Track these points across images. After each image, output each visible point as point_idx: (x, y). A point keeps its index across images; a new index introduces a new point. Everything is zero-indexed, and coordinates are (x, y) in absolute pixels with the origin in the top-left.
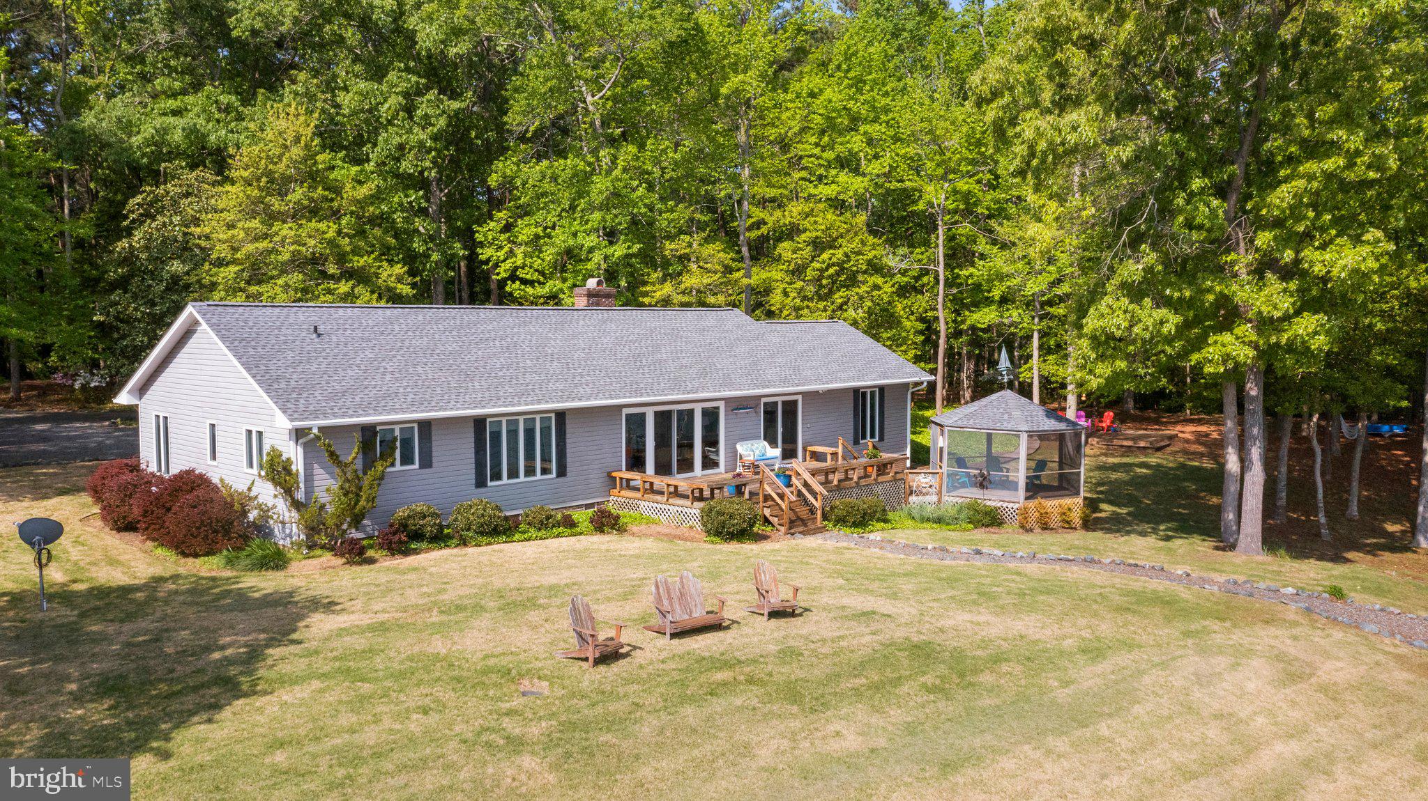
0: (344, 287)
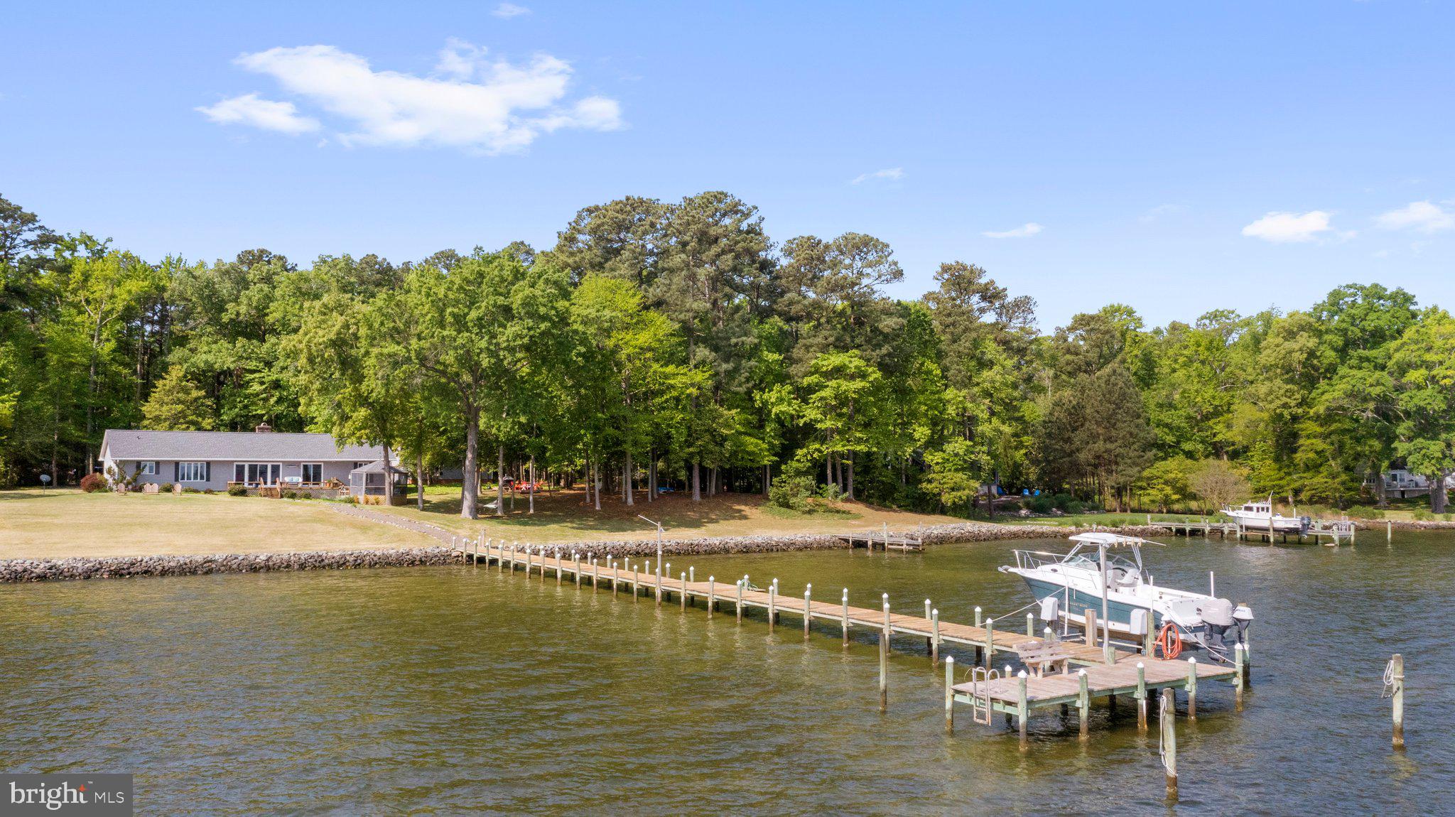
0: (184, 426)
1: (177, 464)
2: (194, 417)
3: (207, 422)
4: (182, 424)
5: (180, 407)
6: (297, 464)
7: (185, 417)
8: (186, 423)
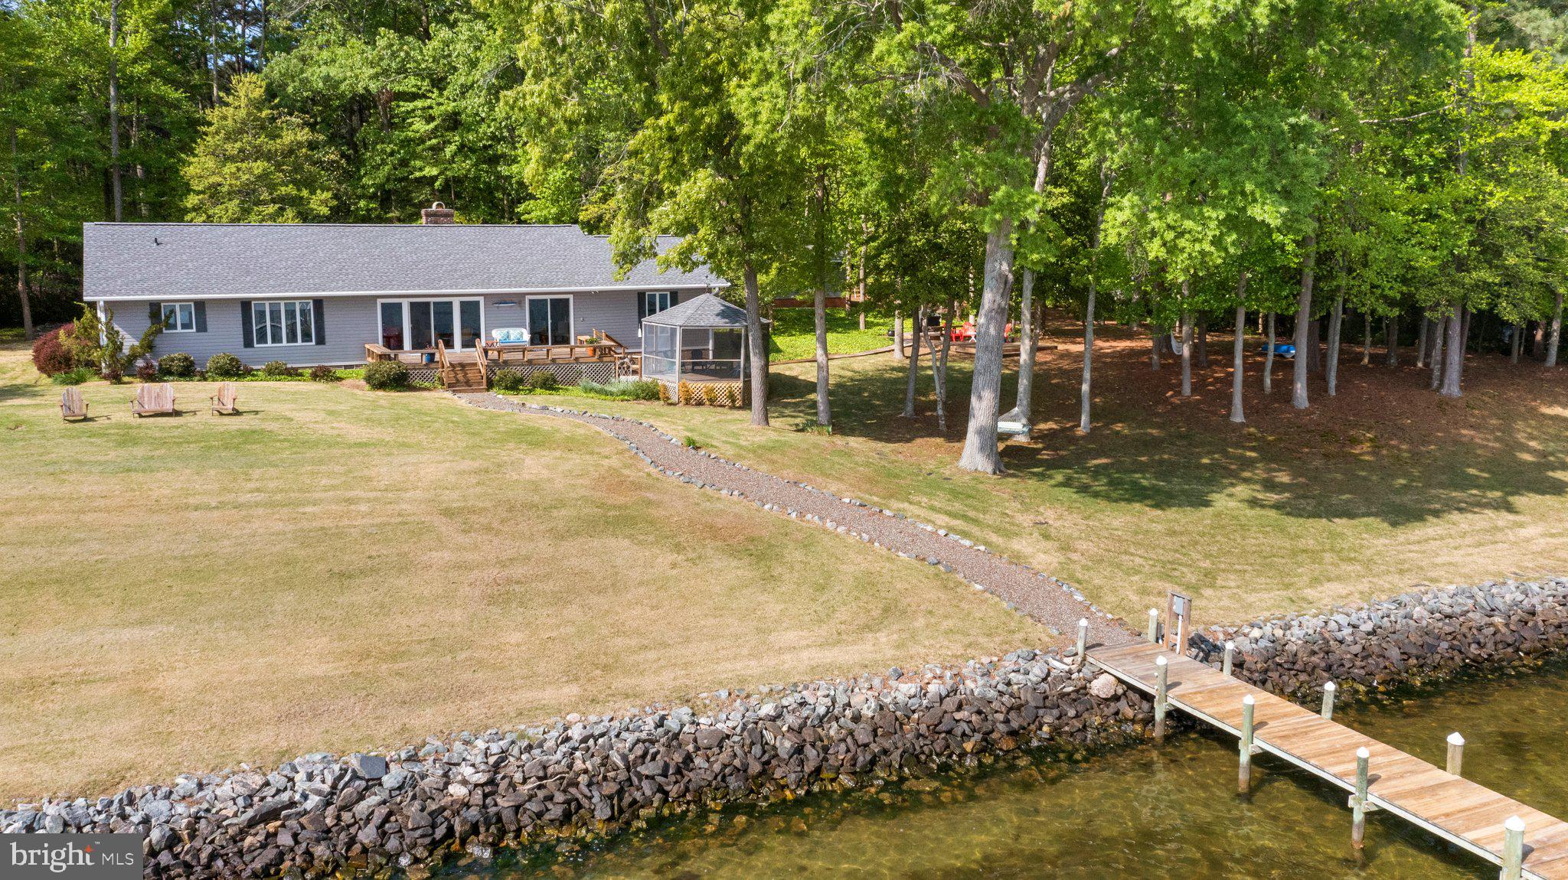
1: (246, 304)
2: (290, 190)
3: (320, 201)
4: (264, 203)
5: (259, 167)
6: (516, 299)
7: (272, 187)
8: (273, 201)
